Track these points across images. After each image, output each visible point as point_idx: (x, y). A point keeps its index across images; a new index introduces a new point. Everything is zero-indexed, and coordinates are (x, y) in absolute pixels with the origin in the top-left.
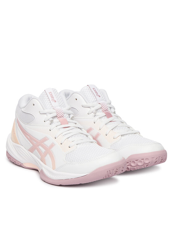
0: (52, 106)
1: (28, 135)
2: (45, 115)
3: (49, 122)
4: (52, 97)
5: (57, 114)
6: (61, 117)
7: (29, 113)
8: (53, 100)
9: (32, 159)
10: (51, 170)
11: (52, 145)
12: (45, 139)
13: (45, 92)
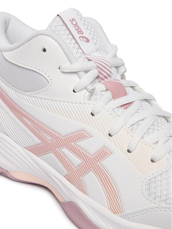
0: (83, 52)
1: (26, 117)
2: (75, 76)
3: (86, 93)
4: (80, 32)
5: (100, 72)
6: (106, 78)
7: (30, 68)
8: (83, 37)
9: (39, 169)
10: (109, 214)
11: (104, 153)
12: (82, 135)
13: (58, 19)
